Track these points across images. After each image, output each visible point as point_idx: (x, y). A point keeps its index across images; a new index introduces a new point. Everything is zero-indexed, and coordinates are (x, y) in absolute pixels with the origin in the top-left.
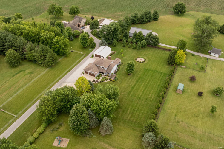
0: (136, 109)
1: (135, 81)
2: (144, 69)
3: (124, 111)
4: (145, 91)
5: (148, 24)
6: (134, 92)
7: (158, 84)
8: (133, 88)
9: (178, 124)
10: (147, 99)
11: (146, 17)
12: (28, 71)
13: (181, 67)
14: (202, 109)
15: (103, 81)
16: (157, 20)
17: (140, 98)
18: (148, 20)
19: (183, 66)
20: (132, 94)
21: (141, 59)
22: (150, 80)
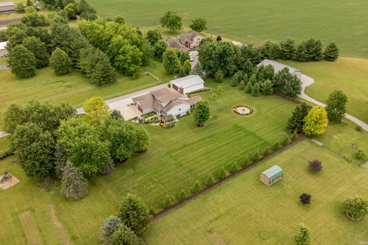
0: (156, 180)
1: (200, 137)
2: (235, 125)
3: (134, 175)
4: (201, 158)
5: (312, 63)
6: (180, 153)
7: (238, 154)
8: (185, 146)
9: (208, 234)
10: (190, 171)
11: (308, 50)
12: (68, 83)
13: (312, 143)
14: (287, 228)
15: (148, 123)
16: (332, 61)
17: (181, 165)
18: (312, 56)
19: (316, 142)
20: (173, 154)
21: (244, 110)
22: (227, 144)
